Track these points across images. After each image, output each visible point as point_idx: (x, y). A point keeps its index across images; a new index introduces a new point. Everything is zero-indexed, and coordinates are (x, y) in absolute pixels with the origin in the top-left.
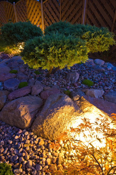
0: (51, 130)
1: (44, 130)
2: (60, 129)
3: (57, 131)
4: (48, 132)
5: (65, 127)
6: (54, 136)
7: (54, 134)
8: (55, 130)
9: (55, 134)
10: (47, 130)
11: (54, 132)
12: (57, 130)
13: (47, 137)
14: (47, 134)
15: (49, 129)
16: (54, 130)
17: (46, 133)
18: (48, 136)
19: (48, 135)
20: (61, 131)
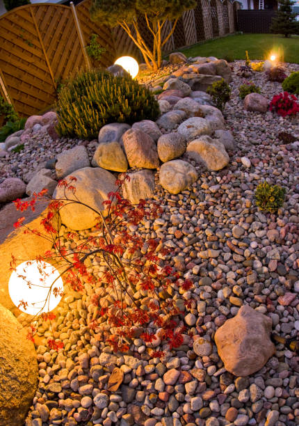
0: (10, 386)
1: (8, 405)
2: (8, 360)
3: (13, 369)
4: (14, 395)
5: (6, 345)
6: (25, 380)
7: (20, 379)
8: (10, 374)
9: (20, 376)
10: (8, 398)
11: (15, 378)
12: (9, 368)
13: (27, 400)
14: (17, 398)
15: (4, 390)
16: (9, 376)
17: (16, 402)
18: (24, 396)
19: (21, 397)
20: (13, 359)
